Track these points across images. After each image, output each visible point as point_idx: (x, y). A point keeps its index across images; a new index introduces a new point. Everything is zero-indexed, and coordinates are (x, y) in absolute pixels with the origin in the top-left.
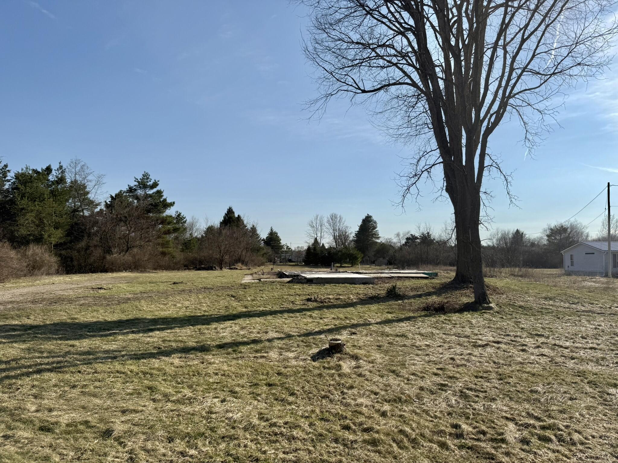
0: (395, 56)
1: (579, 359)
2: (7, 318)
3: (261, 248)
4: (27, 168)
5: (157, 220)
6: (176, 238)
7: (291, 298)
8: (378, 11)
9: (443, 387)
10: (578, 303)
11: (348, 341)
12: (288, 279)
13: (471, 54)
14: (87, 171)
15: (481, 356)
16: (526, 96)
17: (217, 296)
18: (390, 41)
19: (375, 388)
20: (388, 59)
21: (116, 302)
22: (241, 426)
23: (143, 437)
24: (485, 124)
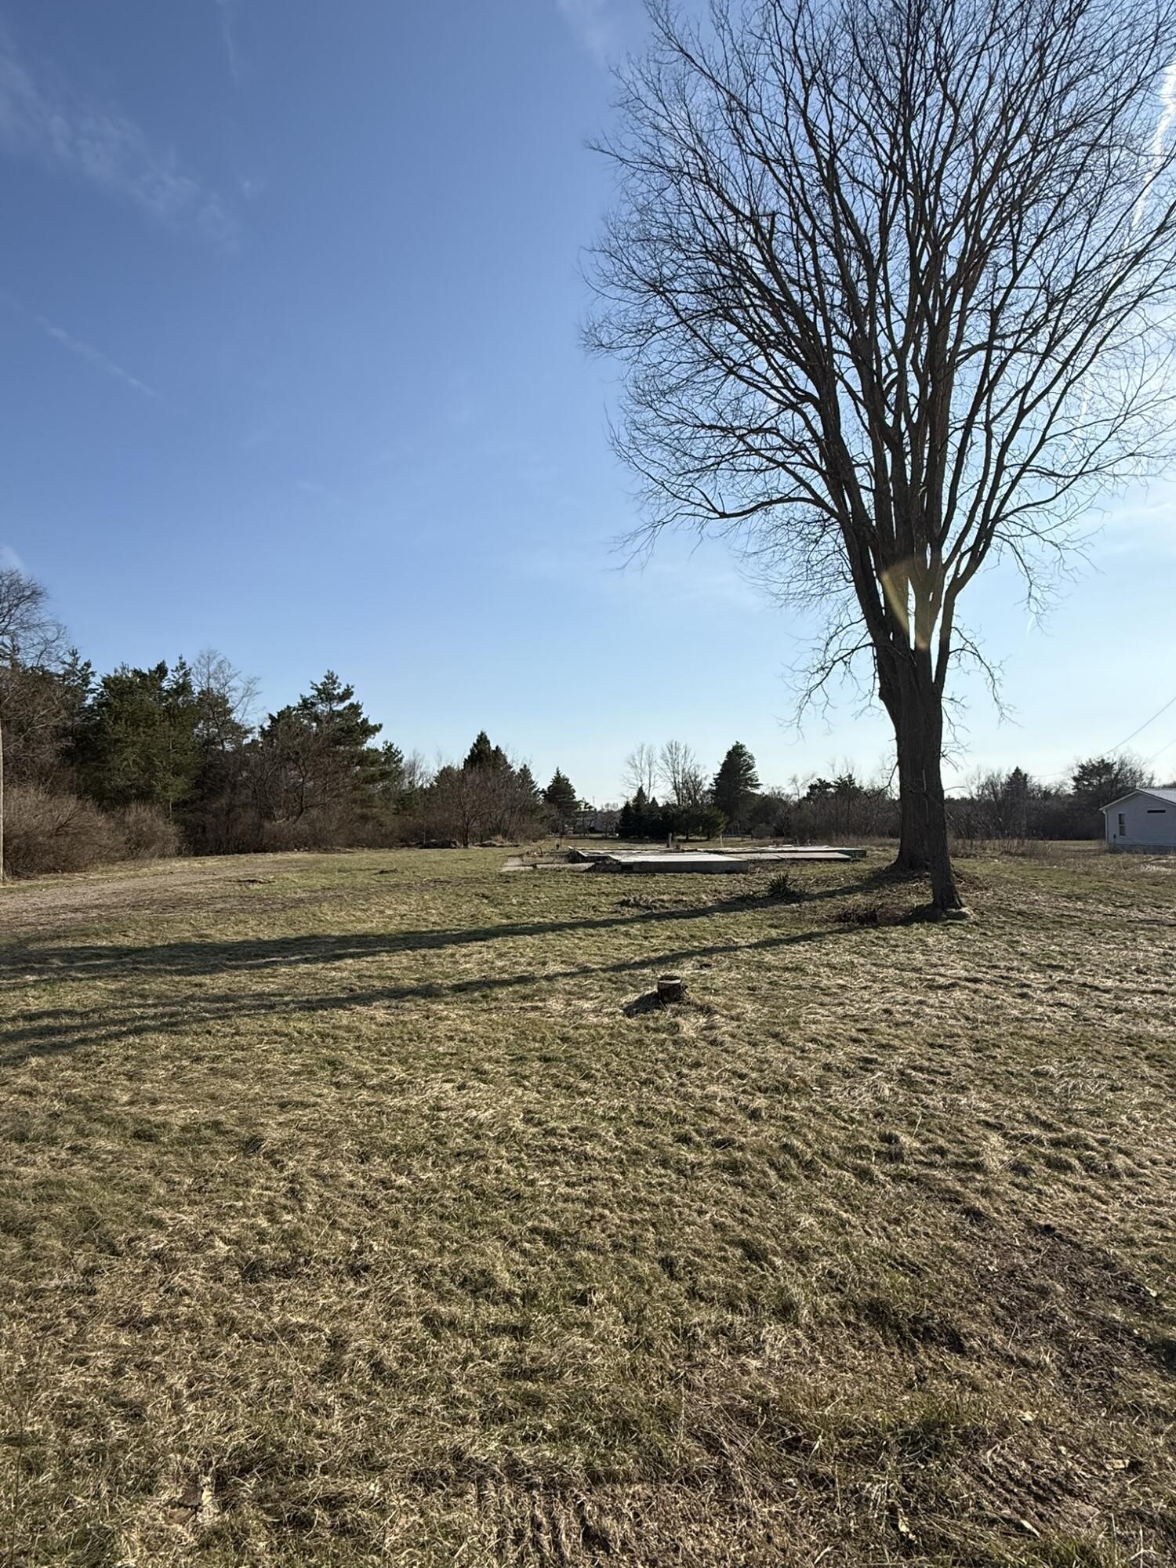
0: (781, 449)
1: (1130, 1012)
2: (88, 936)
3: (538, 806)
4: (124, 668)
5: (352, 757)
6: (386, 790)
7: (593, 901)
8: (749, 367)
9: (867, 1064)
10: (1132, 905)
11: (694, 980)
12: (587, 865)
13: (924, 442)
14: (228, 672)
15: (942, 1006)
16: (1031, 516)
17: (458, 895)
18: (773, 421)
19: (740, 1066)
20: (769, 454)
21: (279, 906)
22: (491, 1135)
23: (316, 1152)
24: (951, 572)
